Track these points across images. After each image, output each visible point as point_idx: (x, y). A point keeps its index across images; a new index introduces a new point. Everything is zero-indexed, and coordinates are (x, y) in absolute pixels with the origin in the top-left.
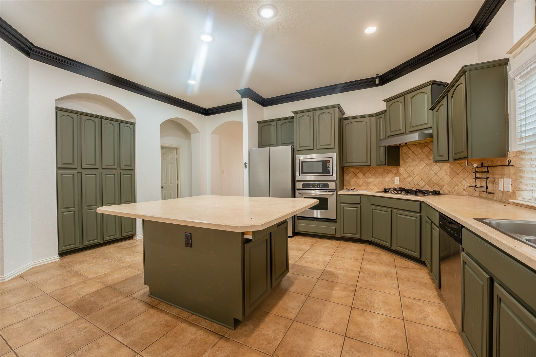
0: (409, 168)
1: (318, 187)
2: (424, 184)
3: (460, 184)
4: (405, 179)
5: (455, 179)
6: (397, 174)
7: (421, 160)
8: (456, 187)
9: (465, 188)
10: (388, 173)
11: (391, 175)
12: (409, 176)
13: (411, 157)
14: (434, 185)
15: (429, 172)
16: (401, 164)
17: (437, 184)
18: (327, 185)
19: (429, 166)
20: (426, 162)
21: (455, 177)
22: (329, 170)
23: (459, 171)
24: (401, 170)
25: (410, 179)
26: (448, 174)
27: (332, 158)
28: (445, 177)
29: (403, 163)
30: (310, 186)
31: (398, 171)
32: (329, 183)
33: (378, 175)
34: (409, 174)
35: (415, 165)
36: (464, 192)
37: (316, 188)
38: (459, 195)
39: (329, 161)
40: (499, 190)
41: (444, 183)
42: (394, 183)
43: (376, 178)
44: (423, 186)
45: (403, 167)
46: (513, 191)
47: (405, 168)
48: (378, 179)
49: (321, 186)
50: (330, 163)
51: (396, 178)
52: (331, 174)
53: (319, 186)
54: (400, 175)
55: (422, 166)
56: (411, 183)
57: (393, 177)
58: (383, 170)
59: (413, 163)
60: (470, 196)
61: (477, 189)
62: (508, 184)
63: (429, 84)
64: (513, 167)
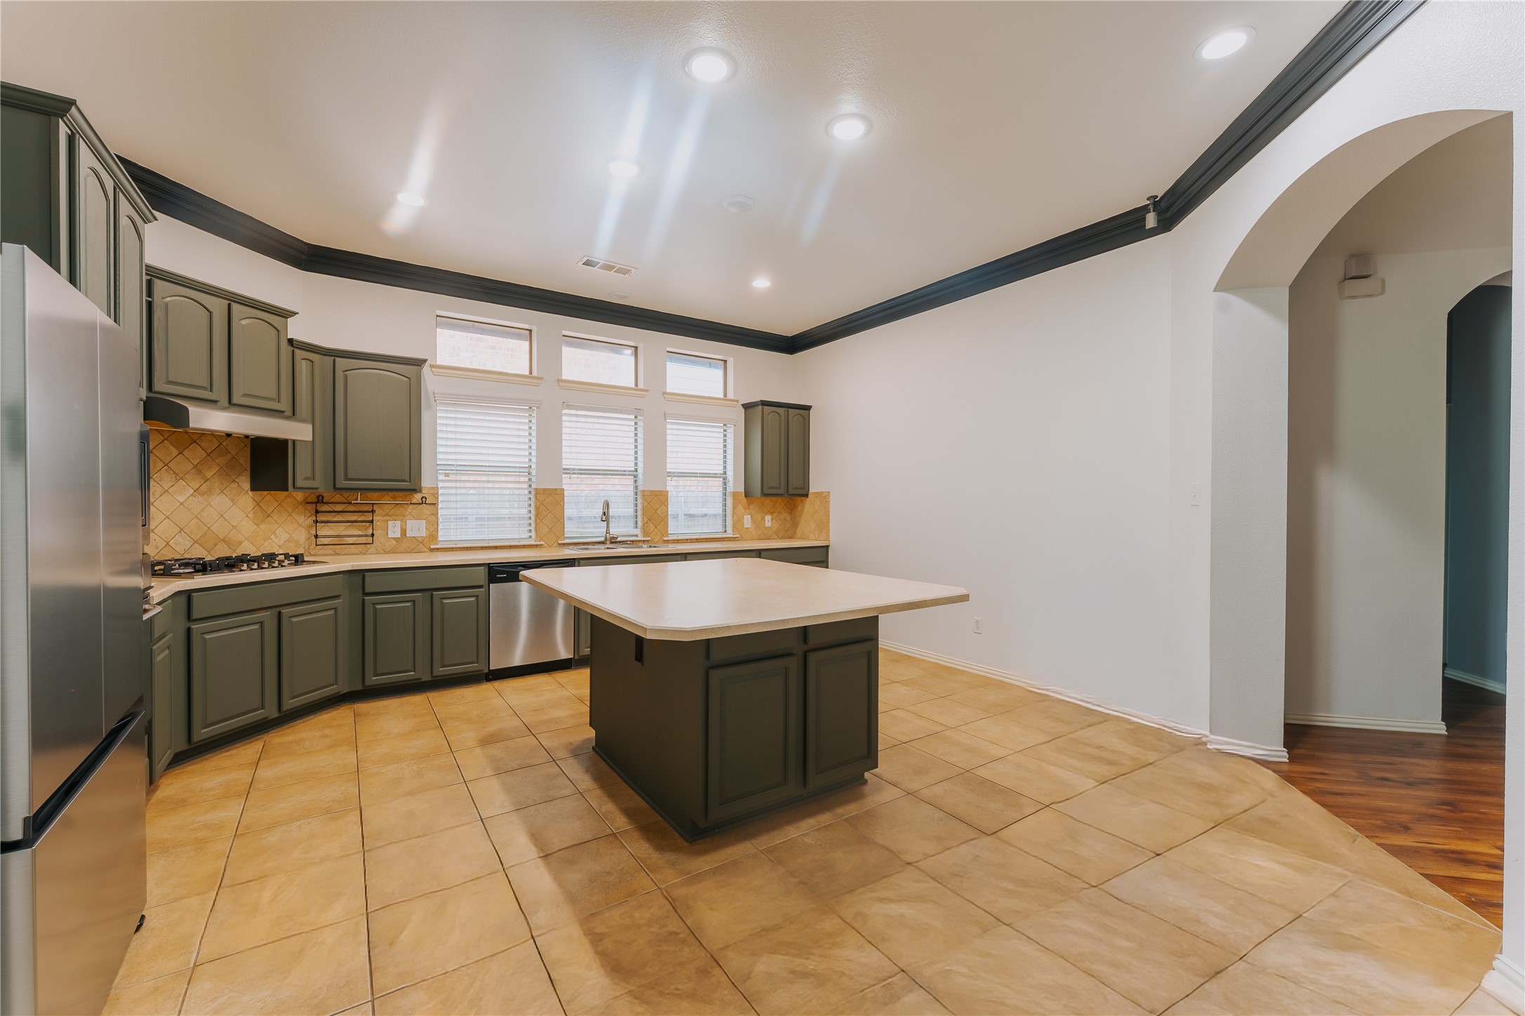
2: (187, 543)
3: (272, 537)
5: (262, 526)
7: (178, 477)
8: (266, 544)
9: (282, 542)
14: (216, 545)
15: (203, 510)
17: (224, 540)
19: (202, 495)
20: (195, 484)
23: (271, 509)
26: (251, 515)
28: (242, 523)
40: (390, 536)
46: (430, 534)
61: (326, 541)
62: (416, 528)
63: (286, 314)
64: (433, 506)
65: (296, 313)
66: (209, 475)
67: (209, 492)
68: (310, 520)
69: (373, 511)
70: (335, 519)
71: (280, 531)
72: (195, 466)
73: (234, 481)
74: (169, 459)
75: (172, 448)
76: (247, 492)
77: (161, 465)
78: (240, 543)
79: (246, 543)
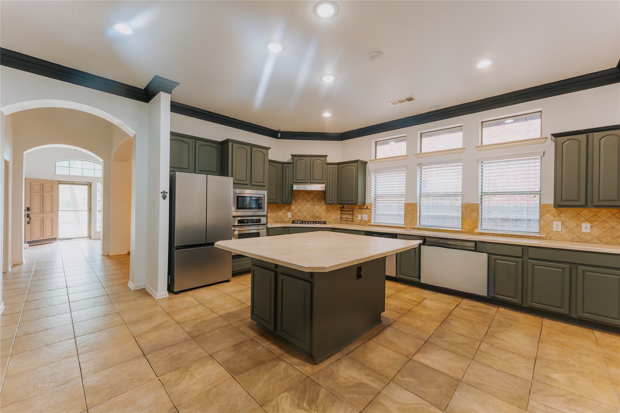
0: (299, 206)
1: (252, 223)
2: (310, 217)
3: (331, 217)
4: (296, 213)
5: (328, 214)
6: (289, 210)
7: (308, 201)
8: (329, 219)
9: (333, 219)
10: (281, 209)
11: (284, 211)
12: (299, 211)
13: (301, 198)
14: (316, 218)
15: (313, 209)
16: (293, 203)
17: (318, 217)
18: (259, 221)
19: (313, 205)
20: (312, 203)
21: (328, 213)
22: (261, 206)
23: (330, 209)
24: (293, 207)
25: (299, 214)
26: (325, 211)
27: (264, 195)
28: (323, 213)
29: (294, 202)
30: (245, 222)
31: (290, 208)
32: (262, 218)
33: (274, 210)
34: (299, 210)
35: (304, 204)
36: (333, 221)
37: (250, 223)
38: (330, 223)
39: (262, 197)
40: (358, 219)
41: (322, 217)
42: (287, 216)
43: (272, 213)
44: (308, 218)
45: (294, 205)
46: (369, 220)
47: (296, 206)
48: (273, 214)
49: (255, 221)
50: (262, 199)
51: (288, 213)
52: (263, 210)
53: (253, 221)
54: (292, 211)
55: (309, 205)
56: (300, 217)
57: (285, 212)
58: (277, 206)
59: (302, 203)
60: (336, 223)
61: (344, 219)
62: (365, 217)
63: (326, 156)
64: (369, 210)
65: (328, 155)
66: (315, 200)
67: (314, 205)
68: (339, 213)
69: (353, 211)
70: (346, 213)
71: (333, 216)
72: (312, 199)
73: (321, 202)
74: (306, 197)
75: (307, 194)
76: (324, 205)
77: (304, 198)
78: (322, 218)
79: (323, 218)
